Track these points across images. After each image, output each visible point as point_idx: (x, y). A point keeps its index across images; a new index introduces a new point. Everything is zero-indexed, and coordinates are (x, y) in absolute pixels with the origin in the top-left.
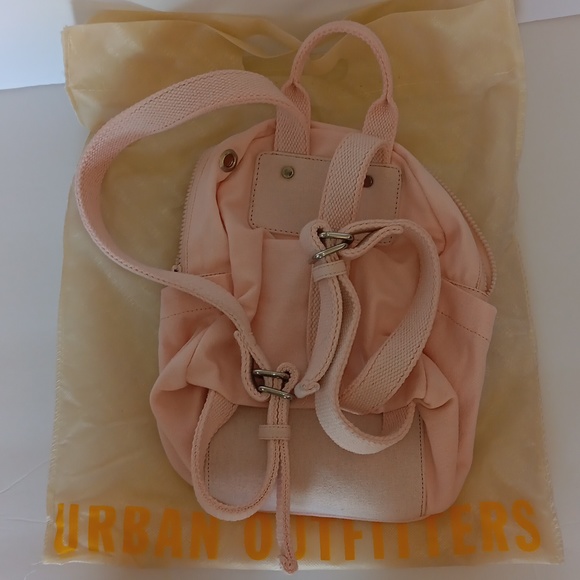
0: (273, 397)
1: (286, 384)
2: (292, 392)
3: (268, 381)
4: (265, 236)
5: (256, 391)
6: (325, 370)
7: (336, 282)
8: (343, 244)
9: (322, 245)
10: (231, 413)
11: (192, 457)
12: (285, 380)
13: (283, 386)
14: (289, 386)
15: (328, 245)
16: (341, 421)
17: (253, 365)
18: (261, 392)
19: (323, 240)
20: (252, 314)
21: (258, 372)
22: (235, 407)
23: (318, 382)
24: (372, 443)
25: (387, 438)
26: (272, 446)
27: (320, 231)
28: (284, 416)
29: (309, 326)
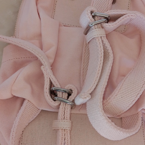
0: (62, 104)
1: (70, 97)
2: (73, 101)
3: (59, 94)
4: (60, 25)
5: (52, 100)
6: (94, 88)
7: (100, 40)
8: (105, 20)
9: (93, 19)
10: (37, 114)
11: (11, 138)
12: (69, 95)
13: (68, 98)
14: (71, 98)
15: (96, 20)
16: (104, 117)
17: (51, 84)
18: (55, 101)
19: (93, 17)
20: (52, 61)
21: (53, 88)
22: (39, 111)
23: (90, 94)
24: (122, 132)
25: (129, 130)
26: (60, 133)
27: (92, 12)
28: (68, 115)
29: (82, 69)
